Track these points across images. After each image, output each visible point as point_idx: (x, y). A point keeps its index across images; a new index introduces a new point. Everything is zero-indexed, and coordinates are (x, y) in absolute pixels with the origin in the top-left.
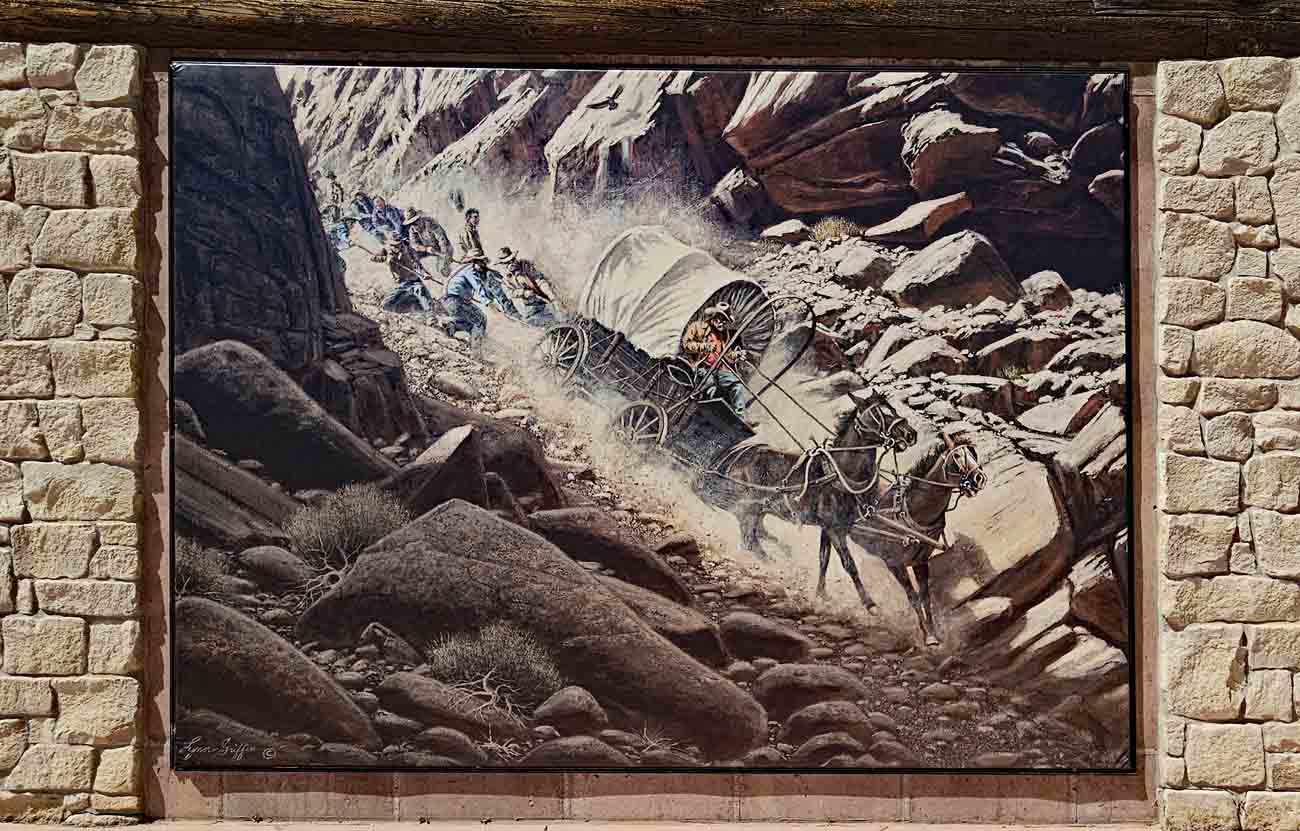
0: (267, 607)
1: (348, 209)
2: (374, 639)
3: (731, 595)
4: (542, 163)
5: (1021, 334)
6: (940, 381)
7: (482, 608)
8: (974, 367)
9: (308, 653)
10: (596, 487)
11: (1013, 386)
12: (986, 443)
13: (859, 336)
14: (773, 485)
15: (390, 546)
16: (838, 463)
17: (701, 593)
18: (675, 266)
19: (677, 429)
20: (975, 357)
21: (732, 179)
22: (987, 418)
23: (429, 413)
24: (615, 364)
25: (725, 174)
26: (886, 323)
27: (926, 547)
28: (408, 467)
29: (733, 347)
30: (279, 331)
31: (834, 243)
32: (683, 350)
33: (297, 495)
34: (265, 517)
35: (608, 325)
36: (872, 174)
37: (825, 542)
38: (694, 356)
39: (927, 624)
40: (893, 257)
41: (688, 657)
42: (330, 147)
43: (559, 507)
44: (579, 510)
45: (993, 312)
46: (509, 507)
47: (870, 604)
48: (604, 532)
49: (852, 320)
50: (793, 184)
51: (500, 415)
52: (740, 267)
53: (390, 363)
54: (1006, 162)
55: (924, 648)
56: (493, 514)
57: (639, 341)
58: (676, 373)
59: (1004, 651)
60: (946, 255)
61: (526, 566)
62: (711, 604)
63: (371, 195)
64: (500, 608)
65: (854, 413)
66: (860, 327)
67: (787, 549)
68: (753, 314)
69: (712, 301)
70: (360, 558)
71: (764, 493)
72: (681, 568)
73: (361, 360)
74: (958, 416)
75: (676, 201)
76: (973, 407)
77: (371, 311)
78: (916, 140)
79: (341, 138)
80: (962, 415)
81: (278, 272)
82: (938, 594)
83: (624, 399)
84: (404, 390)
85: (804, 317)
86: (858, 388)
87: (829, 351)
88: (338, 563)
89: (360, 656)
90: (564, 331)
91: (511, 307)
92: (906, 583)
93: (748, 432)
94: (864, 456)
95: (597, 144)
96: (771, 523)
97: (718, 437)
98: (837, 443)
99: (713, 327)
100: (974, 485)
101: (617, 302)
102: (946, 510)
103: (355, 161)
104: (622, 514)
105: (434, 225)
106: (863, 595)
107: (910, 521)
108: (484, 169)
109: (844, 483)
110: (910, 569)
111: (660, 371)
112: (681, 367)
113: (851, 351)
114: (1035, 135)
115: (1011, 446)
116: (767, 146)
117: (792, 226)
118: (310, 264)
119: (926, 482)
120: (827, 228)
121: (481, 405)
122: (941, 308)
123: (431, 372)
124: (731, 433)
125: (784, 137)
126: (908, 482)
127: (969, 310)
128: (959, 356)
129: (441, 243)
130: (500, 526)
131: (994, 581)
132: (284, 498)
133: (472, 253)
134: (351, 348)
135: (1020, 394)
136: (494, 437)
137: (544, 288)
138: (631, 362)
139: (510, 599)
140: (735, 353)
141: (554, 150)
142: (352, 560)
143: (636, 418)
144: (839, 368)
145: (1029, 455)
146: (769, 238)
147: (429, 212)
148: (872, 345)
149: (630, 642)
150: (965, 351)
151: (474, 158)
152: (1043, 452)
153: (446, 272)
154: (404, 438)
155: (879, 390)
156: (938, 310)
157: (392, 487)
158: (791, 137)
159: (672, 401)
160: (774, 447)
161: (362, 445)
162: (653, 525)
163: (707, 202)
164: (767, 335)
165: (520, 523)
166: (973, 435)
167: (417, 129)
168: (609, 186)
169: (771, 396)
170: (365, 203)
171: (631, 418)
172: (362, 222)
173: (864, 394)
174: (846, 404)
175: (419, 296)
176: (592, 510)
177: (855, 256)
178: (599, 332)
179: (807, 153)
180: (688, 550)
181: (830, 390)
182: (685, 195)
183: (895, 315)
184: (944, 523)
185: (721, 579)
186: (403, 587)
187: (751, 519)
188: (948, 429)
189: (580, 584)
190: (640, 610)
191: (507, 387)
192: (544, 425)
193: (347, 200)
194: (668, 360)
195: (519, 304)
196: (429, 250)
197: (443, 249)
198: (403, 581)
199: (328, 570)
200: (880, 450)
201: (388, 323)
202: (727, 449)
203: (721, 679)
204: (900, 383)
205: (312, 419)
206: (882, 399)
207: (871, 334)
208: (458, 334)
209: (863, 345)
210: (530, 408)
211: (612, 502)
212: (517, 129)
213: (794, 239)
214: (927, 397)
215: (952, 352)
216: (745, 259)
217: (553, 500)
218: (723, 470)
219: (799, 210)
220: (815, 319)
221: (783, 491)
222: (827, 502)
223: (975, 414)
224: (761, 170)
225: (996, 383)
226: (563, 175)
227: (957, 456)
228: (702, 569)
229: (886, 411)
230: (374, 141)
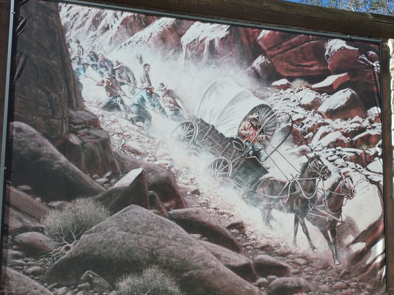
0: (29, 266)
1: (85, 59)
2: (89, 280)
3: (258, 247)
4: (179, 45)
5: (368, 132)
6: (339, 150)
7: (145, 260)
8: (352, 145)
9: (51, 290)
10: (200, 198)
11: (365, 153)
12: (356, 177)
13: (310, 130)
14: (275, 195)
15: (99, 230)
16: (301, 185)
17: (245, 246)
18: (237, 96)
19: (236, 170)
20: (352, 141)
21: (260, 60)
22: (356, 166)
23: (122, 162)
24: (210, 140)
25: (257, 57)
26: (320, 125)
27: (335, 222)
28: (110, 189)
29: (260, 133)
30: (45, 118)
31: (300, 90)
32: (239, 134)
33: (50, 204)
34: (31, 216)
35: (207, 122)
36: (314, 62)
37: (296, 221)
38: (244, 137)
39: (336, 256)
40: (322, 97)
41: (239, 277)
42: (78, 28)
43: (182, 207)
44: (192, 208)
45: (358, 122)
46: (159, 208)
47: (314, 248)
48: (203, 220)
49: (307, 123)
50: (285, 64)
51: (157, 163)
52: (263, 98)
53: (103, 136)
54: (361, 62)
55: (334, 267)
56: (151, 212)
57: (221, 130)
58: (236, 144)
59: (364, 266)
60: (341, 98)
61: (167, 238)
62: (250, 251)
63: (98, 53)
64: (153, 259)
65: (307, 164)
66: (309, 126)
67: (281, 225)
68: (268, 119)
69: (251, 113)
70: (82, 237)
71: (271, 199)
72: (237, 235)
73: (89, 134)
74: (345, 165)
75: (238, 68)
76: (352, 161)
77: (95, 110)
78: (330, 50)
79: (83, 24)
80: (348, 165)
81: (46, 88)
82: (340, 242)
83: (213, 156)
84: (110, 150)
85: (288, 121)
86: (308, 152)
87: (298, 137)
88: (70, 239)
89: (80, 289)
90: (187, 124)
91: (163, 111)
92: (327, 238)
93: (266, 172)
94: (312, 182)
95: (204, 39)
96: (275, 213)
97: (253, 174)
98: (301, 177)
99: (252, 124)
100: (352, 194)
101: (211, 111)
102: (342, 205)
103: (90, 36)
104: (212, 210)
105: (128, 70)
106: (311, 244)
107: (328, 210)
108: (153, 45)
109: (304, 194)
110: (329, 232)
111: (229, 144)
112: (238, 142)
113: (306, 137)
114: (371, 52)
115: (365, 178)
116: (274, 47)
117: (284, 81)
118: (64, 85)
119: (335, 193)
120: (297, 83)
121: (147, 158)
122: (339, 119)
123: (123, 141)
124: (258, 172)
125: (281, 43)
126: (328, 193)
127: (350, 121)
128: (346, 140)
129: (131, 79)
130: (154, 218)
131: (360, 236)
132: (43, 206)
133: (146, 85)
134: (83, 128)
135: (368, 156)
136: (153, 174)
137: (179, 103)
138: (217, 139)
139: (158, 254)
140: (261, 136)
141: (186, 39)
142: (78, 238)
143: (219, 165)
144: (302, 144)
145: (372, 182)
146: (275, 86)
147: (125, 63)
148: (314, 134)
149: (214, 273)
150: (348, 138)
151: (148, 40)
152: (376, 180)
153: (133, 93)
154: (108, 174)
155: (317, 153)
156: (338, 120)
157: (101, 199)
158: (283, 44)
159: (234, 157)
160: (276, 178)
161: (87, 177)
162: (225, 215)
163: (250, 68)
164: (274, 128)
165: (164, 216)
166: (352, 174)
167: (122, 24)
168: (209, 58)
169: (275, 155)
170: (94, 57)
171: (216, 165)
172: (93, 66)
173: (311, 155)
174: (304, 159)
175: (119, 104)
176: (198, 209)
177: (308, 96)
178: (204, 125)
179: (289, 51)
180: (239, 226)
181: (298, 153)
182: (241, 64)
183: (323, 122)
184: (341, 212)
185: (254, 239)
186: (105, 251)
187: (267, 211)
188: (343, 170)
189: (192, 245)
190: (218, 256)
191: (160, 149)
192: (177, 168)
193: (85, 55)
194: (232, 139)
195: (167, 110)
196: (125, 82)
197: (132, 81)
198: (105, 248)
199: (65, 244)
200: (318, 179)
201: (103, 116)
202: (257, 179)
203: (253, 287)
204: (325, 150)
205: (60, 164)
206: (318, 158)
207: (314, 130)
208: (138, 123)
209: (311, 134)
210: (171, 160)
211: (207, 205)
212: (169, 29)
213: (285, 87)
214: (335, 157)
215: (343, 138)
216: (265, 94)
217: (180, 204)
218: (255, 188)
219: (287, 75)
220: (293, 122)
221: (279, 198)
222: (297, 203)
223: (352, 164)
224: (271, 57)
225: (359, 151)
226: (189, 52)
227: (346, 182)
228: (245, 235)
229: (320, 163)
230: (100, 27)
